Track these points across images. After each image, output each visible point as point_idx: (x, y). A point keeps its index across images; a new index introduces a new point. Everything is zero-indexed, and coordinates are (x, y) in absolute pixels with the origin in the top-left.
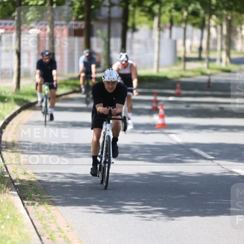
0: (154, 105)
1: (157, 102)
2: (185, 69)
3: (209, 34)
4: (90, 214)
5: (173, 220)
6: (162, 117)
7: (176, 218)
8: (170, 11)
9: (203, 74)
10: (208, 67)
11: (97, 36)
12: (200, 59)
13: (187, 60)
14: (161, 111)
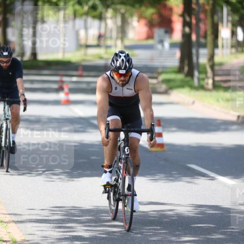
0: (60, 84)
1: (62, 82)
2: (85, 54)
3: (106, 25)
4: (6, 176)
5: (73, 181)
6: (67, 94)
7: (76, 179)
8: (73, 5)
9: (101, 58)
10: (106, 53)
11: (12, 27)
12: (98, 46)
13: (88, 46)
14: (66, 90)
